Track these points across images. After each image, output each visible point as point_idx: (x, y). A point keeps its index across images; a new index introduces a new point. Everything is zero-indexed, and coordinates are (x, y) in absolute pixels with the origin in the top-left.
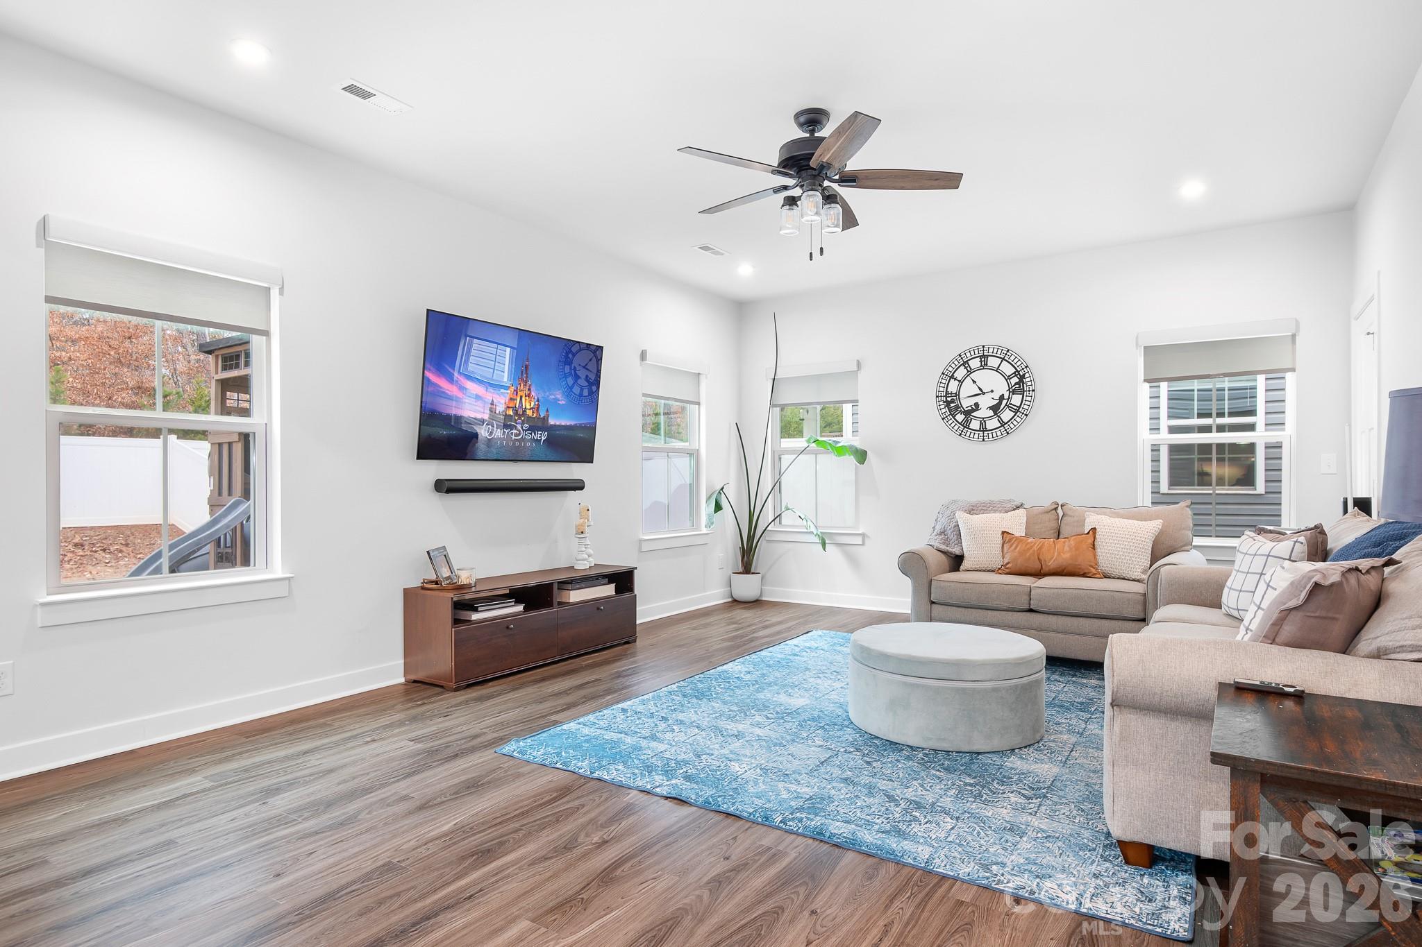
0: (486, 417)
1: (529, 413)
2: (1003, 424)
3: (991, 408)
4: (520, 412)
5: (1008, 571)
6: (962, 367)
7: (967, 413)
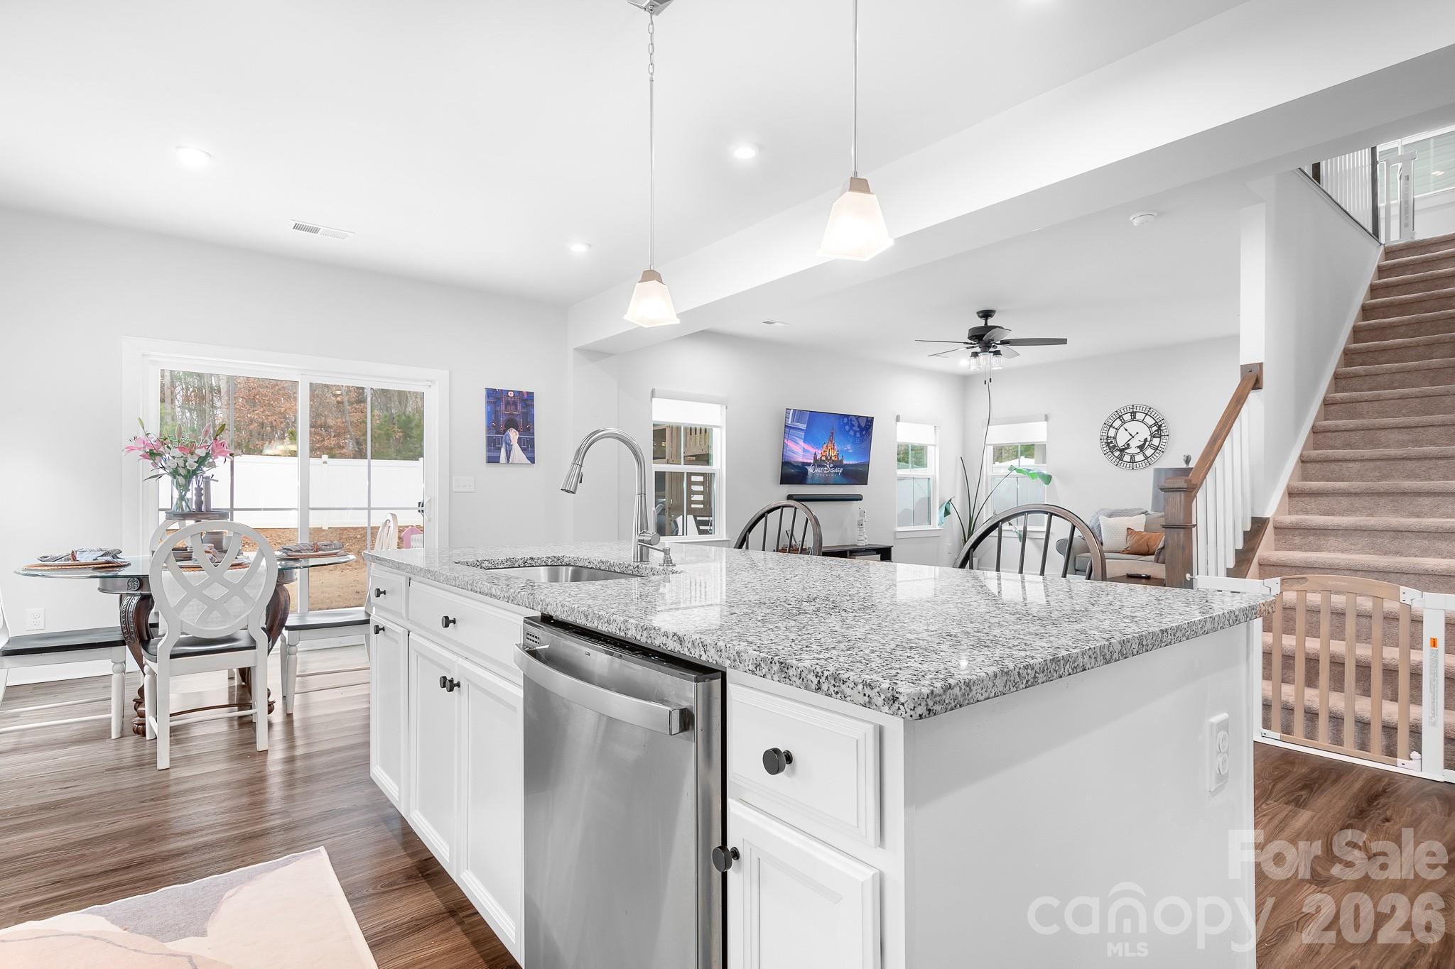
0: (812, 461)
1: (833, 458)
2: (1147, 458)
3: (1138, 447)
4: (829, 458)
5: (1128, 552)
6: (1118, 420)
7: (1122, 450)
